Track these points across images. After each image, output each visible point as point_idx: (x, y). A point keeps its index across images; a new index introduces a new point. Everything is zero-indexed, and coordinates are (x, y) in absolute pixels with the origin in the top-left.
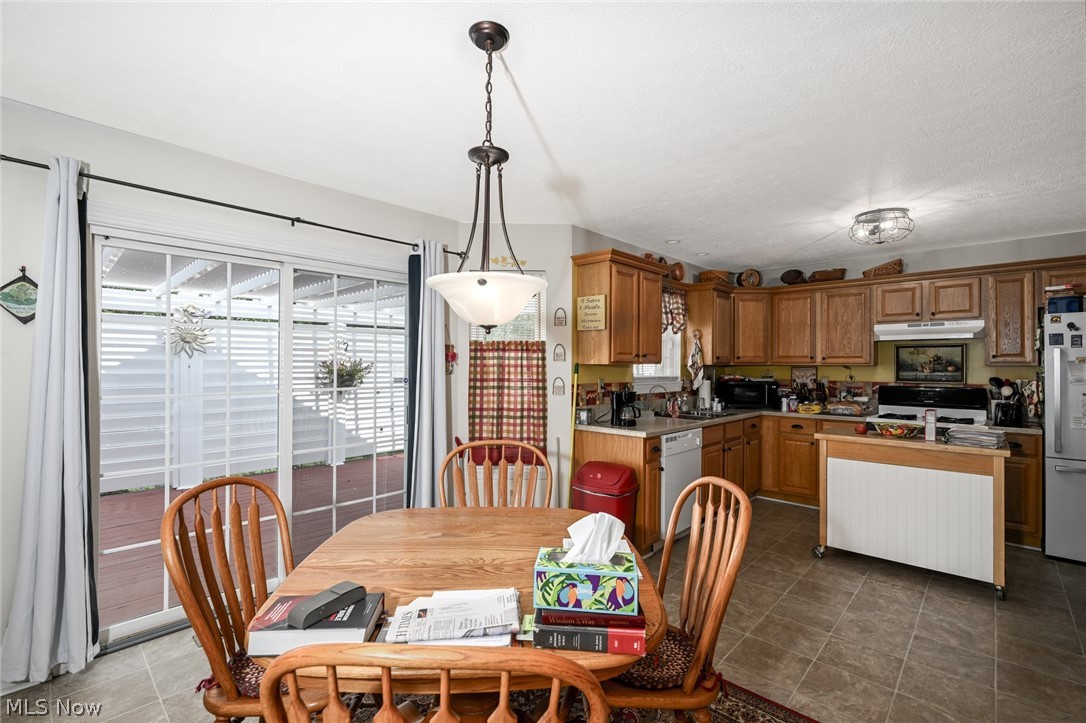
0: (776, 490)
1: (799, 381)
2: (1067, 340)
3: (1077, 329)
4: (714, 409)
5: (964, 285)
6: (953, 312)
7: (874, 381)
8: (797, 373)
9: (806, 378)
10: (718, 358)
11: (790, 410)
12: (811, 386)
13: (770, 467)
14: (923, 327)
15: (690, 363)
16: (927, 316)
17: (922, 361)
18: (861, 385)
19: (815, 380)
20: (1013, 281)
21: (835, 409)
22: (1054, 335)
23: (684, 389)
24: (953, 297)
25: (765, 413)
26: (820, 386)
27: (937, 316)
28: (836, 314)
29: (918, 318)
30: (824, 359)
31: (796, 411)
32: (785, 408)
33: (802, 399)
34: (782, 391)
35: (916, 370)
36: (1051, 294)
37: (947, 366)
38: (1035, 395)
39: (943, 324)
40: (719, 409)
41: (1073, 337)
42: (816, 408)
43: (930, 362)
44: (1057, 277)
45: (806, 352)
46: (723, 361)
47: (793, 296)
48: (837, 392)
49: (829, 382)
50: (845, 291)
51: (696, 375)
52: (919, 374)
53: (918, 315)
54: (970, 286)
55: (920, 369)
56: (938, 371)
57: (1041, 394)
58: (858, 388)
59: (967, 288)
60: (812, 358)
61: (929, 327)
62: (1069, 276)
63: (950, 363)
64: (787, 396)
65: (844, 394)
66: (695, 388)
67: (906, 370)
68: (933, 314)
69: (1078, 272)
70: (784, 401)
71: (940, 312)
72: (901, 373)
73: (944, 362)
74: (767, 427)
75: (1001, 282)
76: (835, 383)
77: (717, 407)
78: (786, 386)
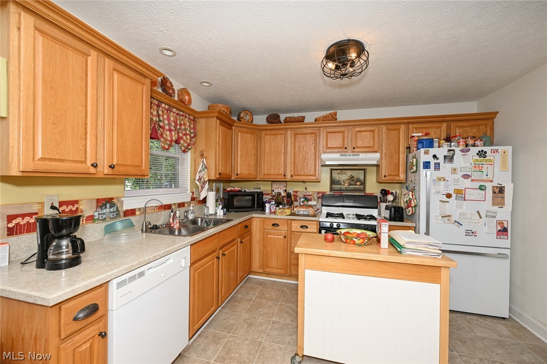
0: (261, 271)
1: (276, 191)
2: (432, 165)
3: (438, 159)
4: (218, 214)
5: (371, 131)
6: (365, 147)
7: (319, 191)
8: (275, 186)
9: (280, 189)
10: (220, 174)
11: (271, 213)
12: (283, 194)
13: (258, 254)
14: (348, 157)
15: (197, 178)
16: (350, 148)
17: (344, 179)
18: (311, 193)
19: (285, 191)
20: (395, 130)
21: (299, 211)
22: (426, 162)
23: (193, 199)
24: (365, 139)
25: (254, 215)
26: (289, 195)
27: (356, 150)
28: (300, 146)
29: (346, 150)
30: (292, 176)
31: (275, 213)
32: (267, 210)
33: (278, 204)
34: (266, 198)
35: (341, 184)
36: (417, 137)
37: (356, 182)
38: (412, 201)
39: (359, 155)
40: (222, 213)
41: (435, 164)
42: (288, 211)
43: (348, 179)
44: (416, 128)
45: (282, 172)
46: (224, 177)
47: (273, 132)
48: (298, 198)
49: (294, 192)
50: (306, 131)
51: (203, 187)
52: (342, 187)
53: (346, 148)
54: (373, 131)
55: (343, 183)
56: (352, 185)
57: (415, 200)
58: (310, 196)
59: (372, 132)
60: (284, 175)
61: (351, 157)
62: (421, 128)
63: (358, 180)
64: (269, 203)
65: (302, 200)
66: (202, 198)
67: (336, 184)
68: (354, 148)
69: (426, 126)
70: (267, 205)
71: (358, 147)
72: (333, 186)
73: (355, 179)
74: (256, 226)
75: (389, 130)
76: (296, 192)
77: (220, 213)
78: (268, 194)
